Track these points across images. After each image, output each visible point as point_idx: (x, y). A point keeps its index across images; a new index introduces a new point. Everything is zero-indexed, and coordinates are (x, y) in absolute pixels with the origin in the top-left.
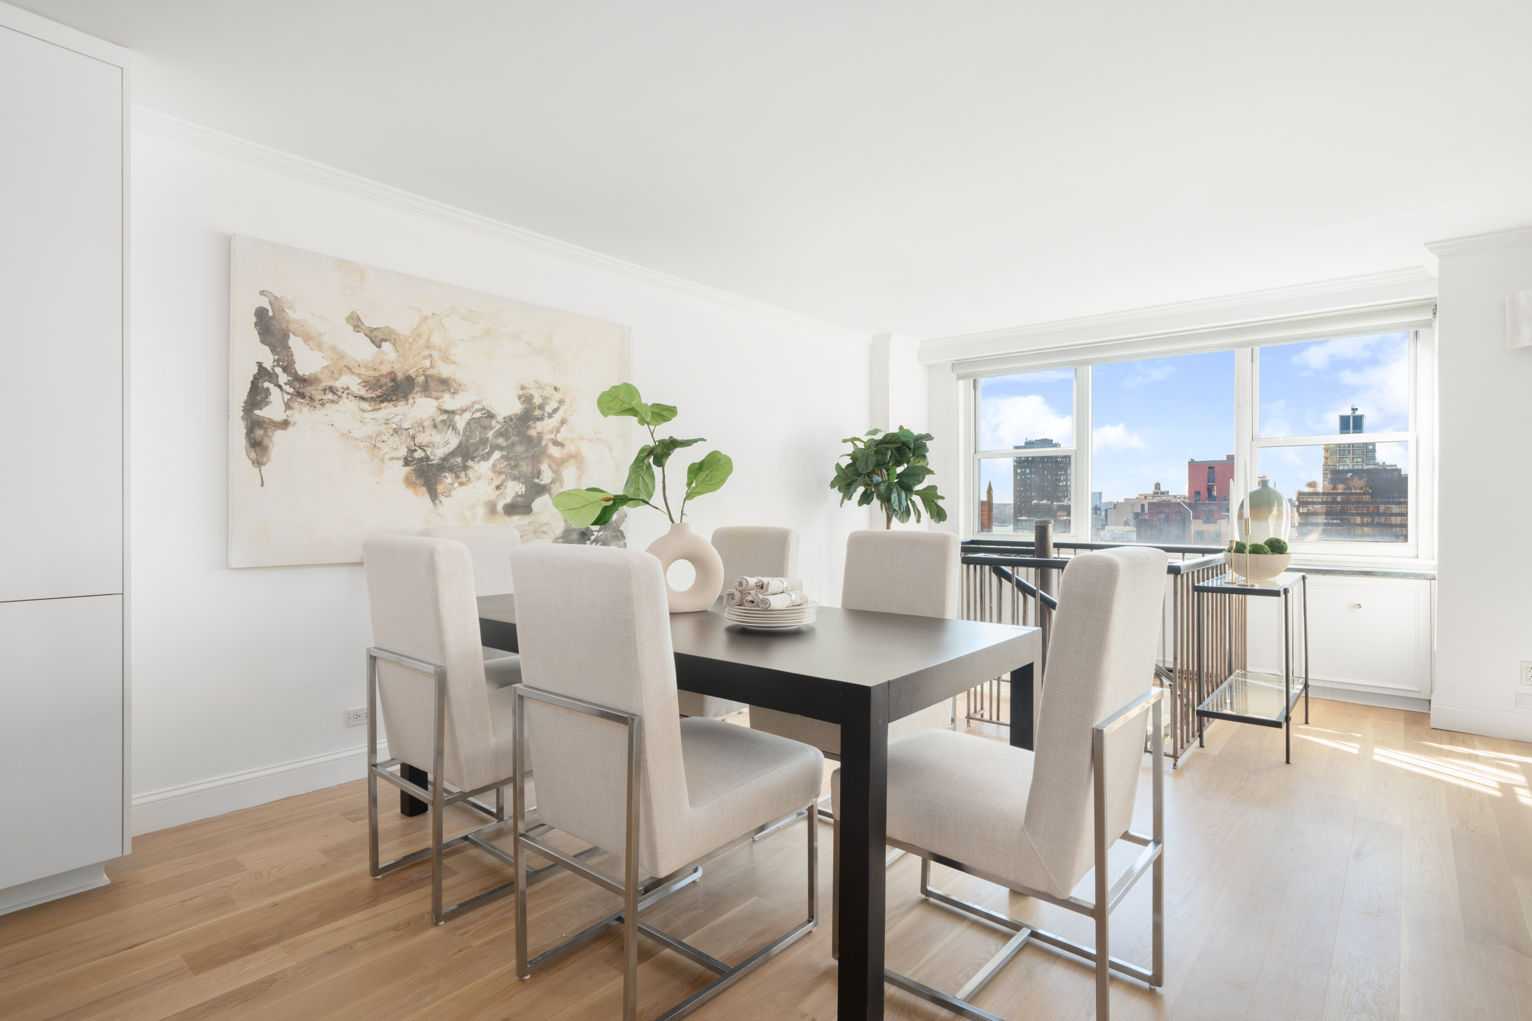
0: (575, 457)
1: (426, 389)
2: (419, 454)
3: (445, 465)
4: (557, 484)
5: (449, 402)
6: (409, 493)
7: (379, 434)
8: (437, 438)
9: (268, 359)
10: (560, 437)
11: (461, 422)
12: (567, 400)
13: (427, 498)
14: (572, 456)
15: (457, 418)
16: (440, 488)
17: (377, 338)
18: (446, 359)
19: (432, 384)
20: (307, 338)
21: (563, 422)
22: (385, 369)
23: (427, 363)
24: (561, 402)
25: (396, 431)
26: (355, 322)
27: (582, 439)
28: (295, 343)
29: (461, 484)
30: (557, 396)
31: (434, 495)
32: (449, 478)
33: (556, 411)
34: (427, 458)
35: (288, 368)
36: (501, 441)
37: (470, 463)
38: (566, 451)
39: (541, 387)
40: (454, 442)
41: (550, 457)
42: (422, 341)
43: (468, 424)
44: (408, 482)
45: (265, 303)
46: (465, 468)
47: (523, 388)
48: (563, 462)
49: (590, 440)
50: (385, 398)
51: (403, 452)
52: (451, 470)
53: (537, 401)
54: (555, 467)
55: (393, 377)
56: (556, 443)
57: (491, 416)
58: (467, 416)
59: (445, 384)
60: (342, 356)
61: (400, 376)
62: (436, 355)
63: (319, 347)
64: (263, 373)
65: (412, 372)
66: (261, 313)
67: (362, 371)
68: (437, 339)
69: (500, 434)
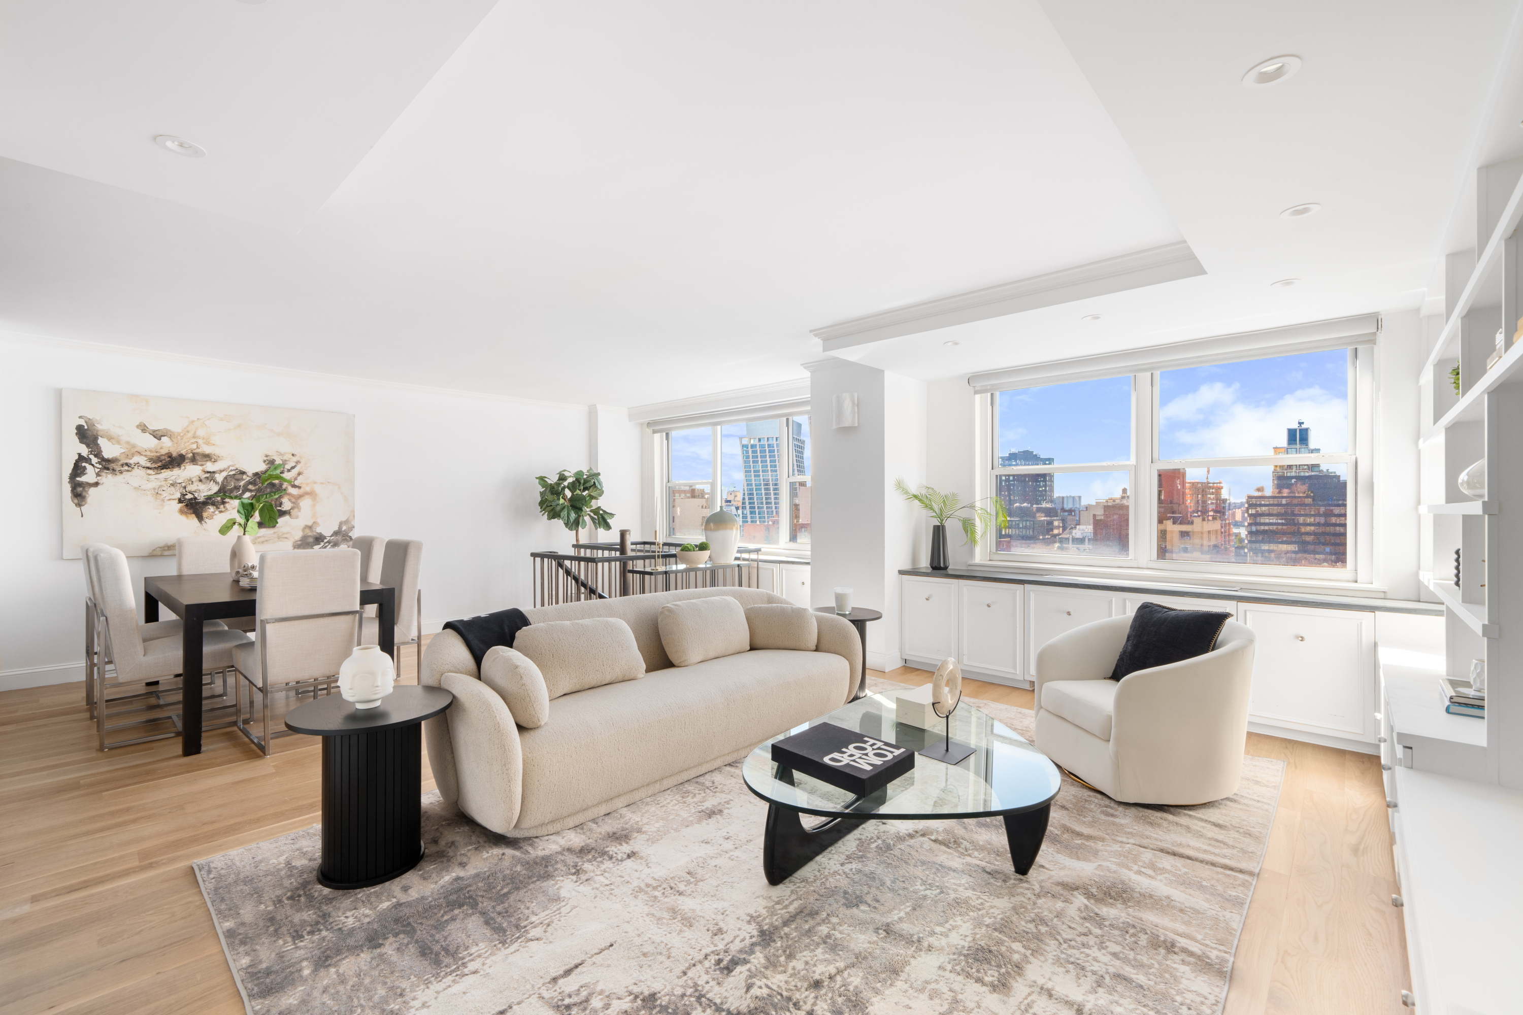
0: (311, 494)
1: (194, 460)
2: (189, 496)
3: (209, 501)
4: (296, 510)
5: (210, 467)
6: (183, 518)
7: (160, 486)
8: (202, 487)
9: (84, 450)
10: (296, 483)
11: (220, 478)
12: (303, 461)
13: (196, 520)
14: (307, 493)
15: (217, 475)
16: (205, 515)
17: (157, 435)
18: (208, 443)
19: (198, 458)
20: (110, 438)
21: (299, 474)
22: (164, 452)
23: (194, 446)
24: (298, 462)
25: (172, 485)
26: (143, 428)
27: (315, 483)
28: (101, 441)
29: (221, 512)
30: (295, 459)
31: (200, 518)
32: (211, 509)
33: (293, 468)
34: (195, 498)
35: (98, 455)
36: (250, 487)
37: (227, 500)
38: (301, 491)
39: (281, 454)
40: (215, 488)
41: (289, 494)
42: (190, 435)
43: (226, 478)
44: (181, 512)
45: (82, 422)
46: (223, 503)
47: (267, 456)
48: (300, 497)
49: (322, 483)
50: (164, 467)
51: (178, 495)
52: (213, 504)
53: (278, 461)
54: (294, 500)
55: (170, 455)
56: (294, 486)
57: (243, 473)
58: (224, 474)
59: (207, 457)
60: (134, 446)
61: (174, 454)
62: (200, 441)
63: (119, 442)
64: (81, 458)
65: (183, 452)
66: (80, 429)
67: (148, 453)
68: (201, 432)
69: (250, 483)
